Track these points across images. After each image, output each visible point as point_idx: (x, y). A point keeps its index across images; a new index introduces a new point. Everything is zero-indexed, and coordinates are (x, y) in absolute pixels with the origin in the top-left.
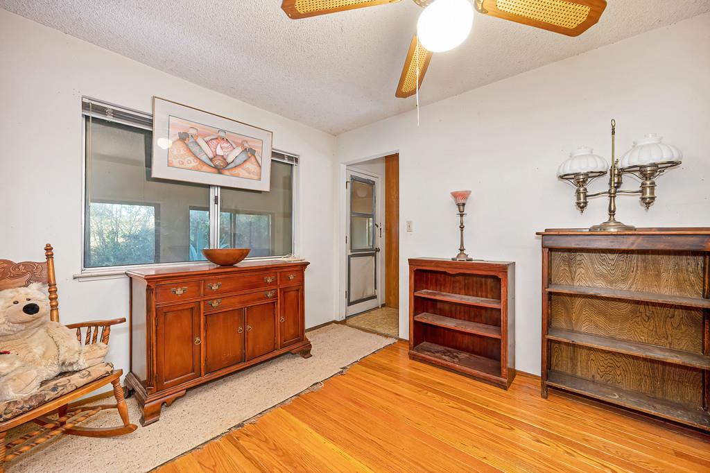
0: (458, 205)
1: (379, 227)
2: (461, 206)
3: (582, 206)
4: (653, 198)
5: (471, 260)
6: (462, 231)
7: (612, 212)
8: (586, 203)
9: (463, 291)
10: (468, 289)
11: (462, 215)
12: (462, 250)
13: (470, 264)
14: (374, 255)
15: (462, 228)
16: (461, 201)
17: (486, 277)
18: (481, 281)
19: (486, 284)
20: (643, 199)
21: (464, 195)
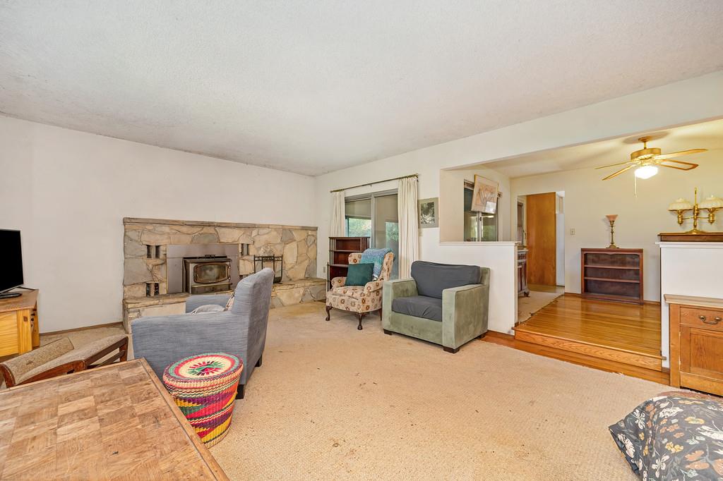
0: (610, 222)
2: (612, 223)
3: (680, 223)
4: (714, 221)
7: (695, 226)
11: (612, 227)
12: (612, 243)
15: (612, 232)
20: (709, 221)
21: (614, 217)
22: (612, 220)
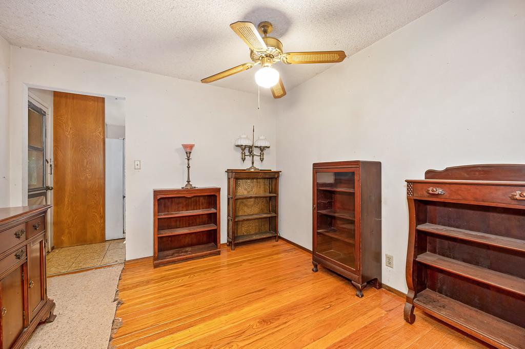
0: (187, 153)
1: (49, 164)
2: (188, 154)
3: (244, 160)
4: (263, 159)
5: (195, 187)
6: (189, 169)
7: (253, 163)
8: (245, 158)
9: (185, 208)
10: (188, 207)
11: (188, 160)
12: (188, 182)
13: (194, 190)
14: (45, 194)
15: (189, 167)
16: (188, 150)
17: (199, 196)
18: (196, 200)
19: (199, 201)
20: (261, 159)
21: (191, 147)
22: (188, 151)
